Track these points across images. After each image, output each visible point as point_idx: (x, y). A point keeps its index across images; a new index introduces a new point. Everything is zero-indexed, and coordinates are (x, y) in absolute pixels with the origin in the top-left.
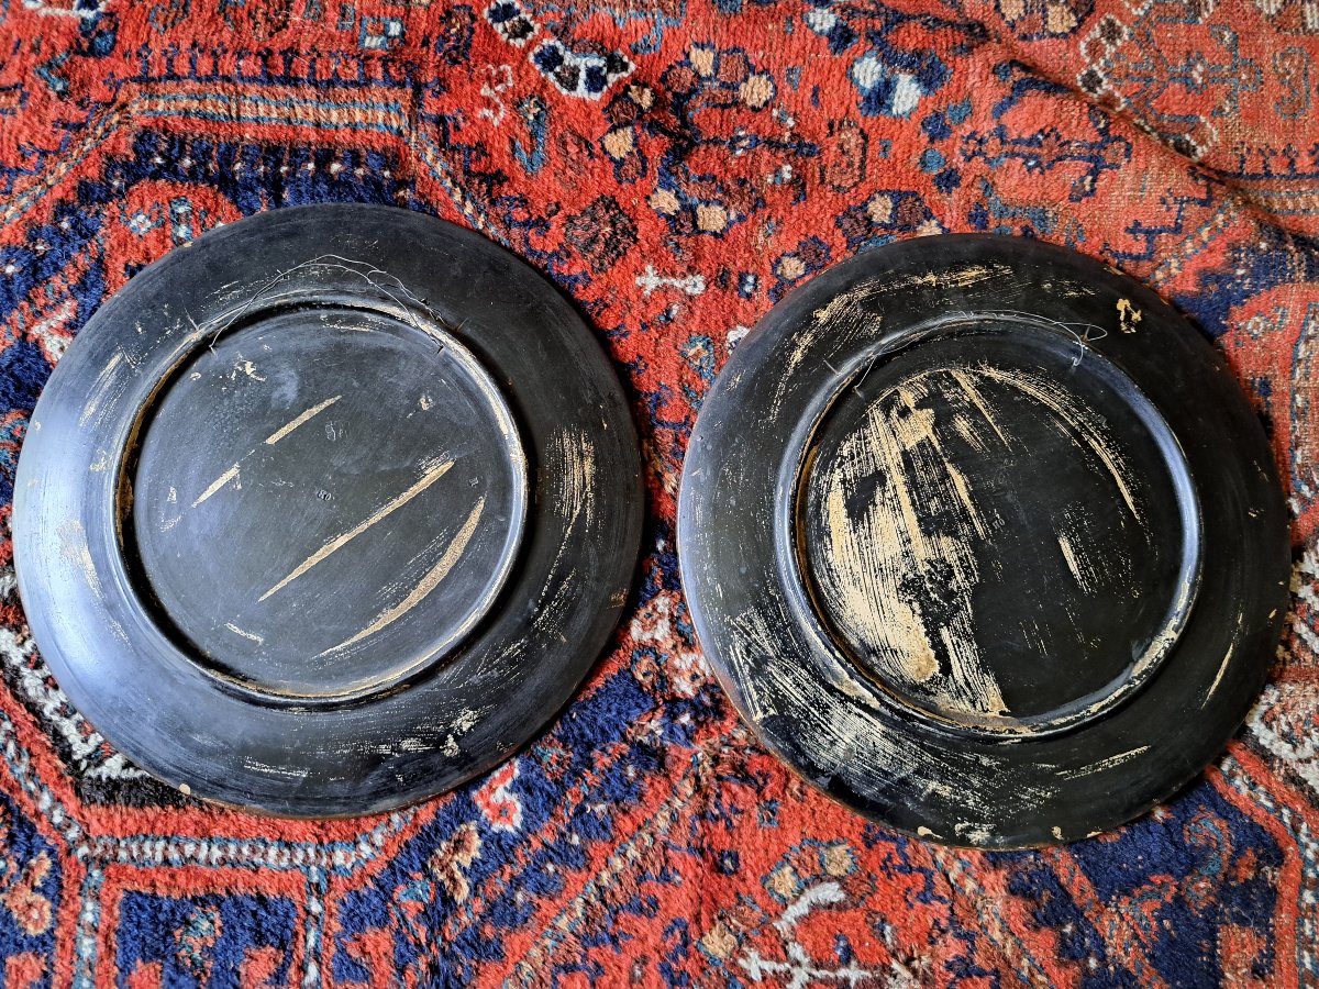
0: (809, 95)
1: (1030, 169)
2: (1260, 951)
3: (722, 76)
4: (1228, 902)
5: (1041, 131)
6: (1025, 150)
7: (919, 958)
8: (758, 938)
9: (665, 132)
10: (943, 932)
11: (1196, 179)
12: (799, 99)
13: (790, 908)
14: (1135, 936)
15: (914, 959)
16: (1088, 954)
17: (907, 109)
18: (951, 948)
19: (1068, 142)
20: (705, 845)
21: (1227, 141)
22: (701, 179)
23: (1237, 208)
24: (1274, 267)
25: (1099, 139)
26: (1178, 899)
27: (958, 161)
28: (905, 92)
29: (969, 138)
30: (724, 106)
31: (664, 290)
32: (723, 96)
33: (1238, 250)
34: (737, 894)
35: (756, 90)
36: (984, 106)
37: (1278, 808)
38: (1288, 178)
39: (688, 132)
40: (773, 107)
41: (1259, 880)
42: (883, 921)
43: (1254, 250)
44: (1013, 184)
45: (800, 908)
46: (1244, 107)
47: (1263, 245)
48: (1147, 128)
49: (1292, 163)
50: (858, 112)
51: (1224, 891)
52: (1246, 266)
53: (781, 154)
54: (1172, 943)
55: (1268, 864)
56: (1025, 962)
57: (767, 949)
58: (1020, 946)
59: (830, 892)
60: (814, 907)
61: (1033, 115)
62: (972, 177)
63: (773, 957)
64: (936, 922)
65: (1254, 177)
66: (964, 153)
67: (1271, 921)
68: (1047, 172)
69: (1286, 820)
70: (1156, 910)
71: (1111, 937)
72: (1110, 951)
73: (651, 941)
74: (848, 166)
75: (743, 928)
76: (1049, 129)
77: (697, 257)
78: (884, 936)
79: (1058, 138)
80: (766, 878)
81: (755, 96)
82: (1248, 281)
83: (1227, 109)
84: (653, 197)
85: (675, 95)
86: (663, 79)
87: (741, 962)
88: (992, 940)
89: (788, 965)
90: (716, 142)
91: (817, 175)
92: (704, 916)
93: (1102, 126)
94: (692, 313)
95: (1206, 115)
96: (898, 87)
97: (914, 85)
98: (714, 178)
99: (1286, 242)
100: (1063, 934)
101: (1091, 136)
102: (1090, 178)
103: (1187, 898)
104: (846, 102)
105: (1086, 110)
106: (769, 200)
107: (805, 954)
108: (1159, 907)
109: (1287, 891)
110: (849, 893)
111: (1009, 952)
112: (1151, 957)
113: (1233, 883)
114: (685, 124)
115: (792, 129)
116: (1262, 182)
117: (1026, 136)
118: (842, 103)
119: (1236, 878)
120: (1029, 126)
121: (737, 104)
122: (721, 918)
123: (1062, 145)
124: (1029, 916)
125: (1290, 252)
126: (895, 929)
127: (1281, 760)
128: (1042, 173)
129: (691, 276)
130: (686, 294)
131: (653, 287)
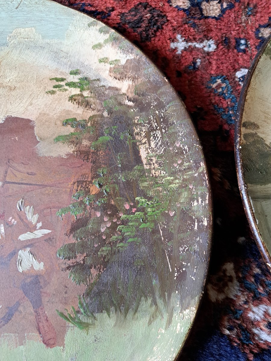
31: (190, 50)
77: (208, 30)
94: (210, 63)
129: (206, 41)
130: (204, 51)
131: (183, 48)
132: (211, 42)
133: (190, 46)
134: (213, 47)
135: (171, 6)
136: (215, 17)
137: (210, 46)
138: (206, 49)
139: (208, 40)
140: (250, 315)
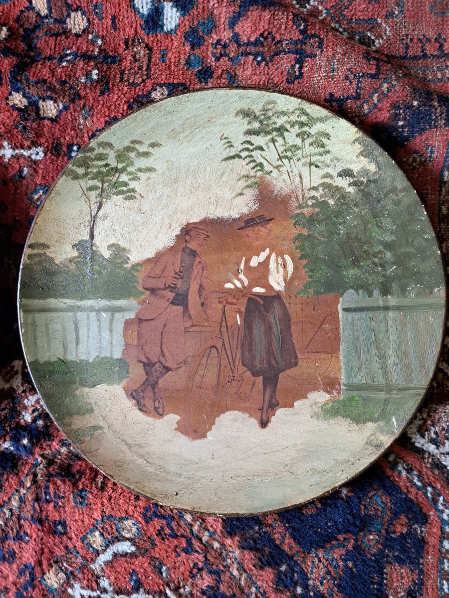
0: (110, 23)
1: (259, 63)
2: (414, 582)
3: (54, 15)
4: (392, 549)
5: (262, 35)
6: (253, 49)
7: (184, 587)
8: (80, 576)
9: (14, 54)
10: (200, 570)
11: (369, 60)
12: (105, 26)
13: (100, 556)
14: (329, 573)
15: (180, 588)
16: (296, 584)
17: (173, 27)
18: (206, 581)
19: (280, 42)
20: (44, 517)
21: (396, 34)
22: (36, 83)
23: (398, 79)
24: (423, 118)
25: (301, 37)
26: (357, 547)
27: (211, 61)
28: (169, 15)
29: (216, 44)
30: (57, 35)
31: (17, 157)
32: (56, 28)
33: (399, 108)
34: (66, 547)
35: (77, 22)
36: (223, 20)
37: (425, 486)
38: (438, 57)
39: (32, 54)
40: (89, 33)
41: (411, 534)
42: (160, 563)
43: (409, 107)
44: (249, 74)
45: (107, 556)
46: (408, 10)
47: (415, 103)
48: (341, 30)
49: (441, 46)
50: (143, 32)
51: (388, 541)
52: (405, 119)
53: (92, 63)
54: (353, 576)
55: (417, 522)
56: (253, 589)
57: (85, 582)
58: (251, 579)
59: (125, 547)
60: (116, 555)
61: (254, 24)
62: (220, 71)
63: (89, 587)
64: (195, 564)
65: (415, 58)
66: (214, 54)
67: (421, 561)
68: (270, 64)
69: (429, 495)
70: (343, 555)
71: (312, 573)
72: (311, 582)
73: (11, 579)
74: (139, 69)
75: (70, 569)
76: (266, 33)
77: (38, 135)
78: (161, 573)
79: (273, 39)
80: (85, 538)
81: (77, 27)
82: (406, 129)
83: (396, 12)
84: (10, 97)
85: (25, 30)
86: (18, 20)
87: (70, 590)
88: (232, 575)
89: (98, 592)
90: (51, 58)
91: (118, 76)
92: (45, 563)
93: (302, 28)
94: (37, 172)
95: (381, 18)
96: (165, 11)
97: (175, 10)
98: (45, 81)
99: (433, 100)
100: (280, 572)
101: (296, 35)
102: (298, 66)
103: (363, 546)
104: (134, 26)
105: (291, 17)
106: (83, 94)
107: (110, 585)
108: (344, 553)
109: (432, 541)
110: (138, 548)
111: (243, 583)
112: (338, 586)
113: (393, 536)
114: (31, 47)
115: (100, 46)
116: (420, 61)
117: (252, 39)
118: (132, 26)
119: (394, 532)
120: (253, 32)
121: (66, 33)
122: (56, 562)
123: (276, 44)
124: (257, 561)
125: (434, 106)
126: (168, 569)
127: (429, 453)
128: (267, 65)
129: (34, 148)
130: (32, 160)
131: (10, 156)
132: (40, 149)
133: (16, 154)
134: (42, 155)
135: (7, 104)
136: (51, 120)
137: (37, 154)
138: (33, 157)
139: (36, 147)
140: (26, 401)
